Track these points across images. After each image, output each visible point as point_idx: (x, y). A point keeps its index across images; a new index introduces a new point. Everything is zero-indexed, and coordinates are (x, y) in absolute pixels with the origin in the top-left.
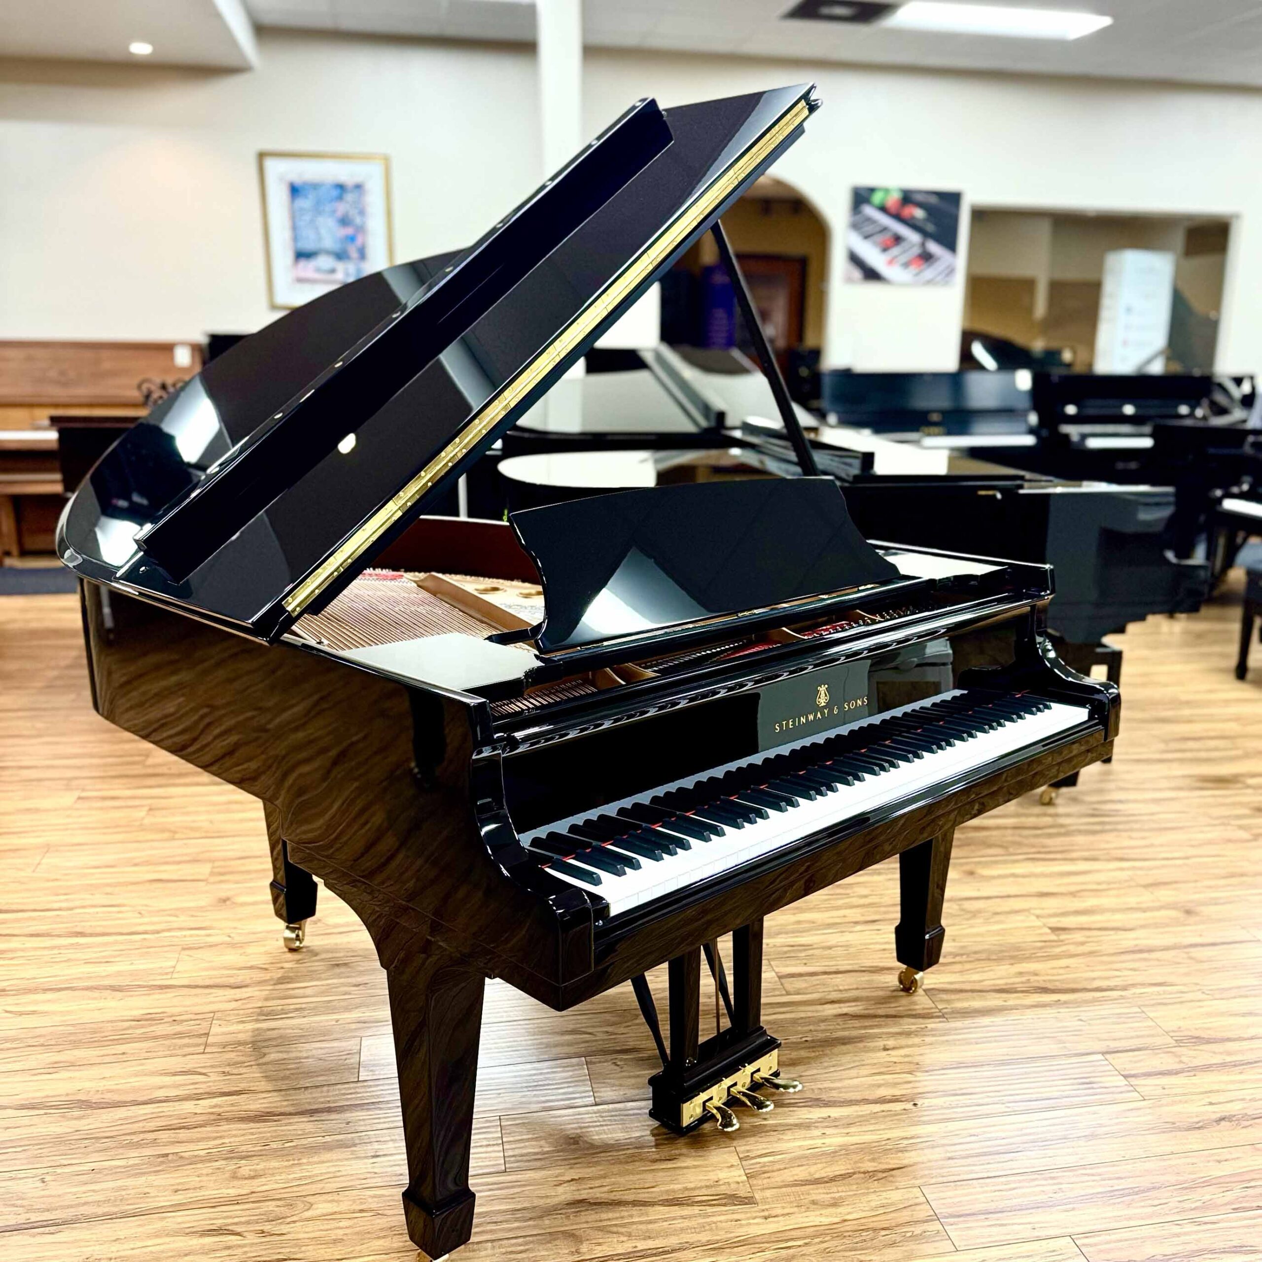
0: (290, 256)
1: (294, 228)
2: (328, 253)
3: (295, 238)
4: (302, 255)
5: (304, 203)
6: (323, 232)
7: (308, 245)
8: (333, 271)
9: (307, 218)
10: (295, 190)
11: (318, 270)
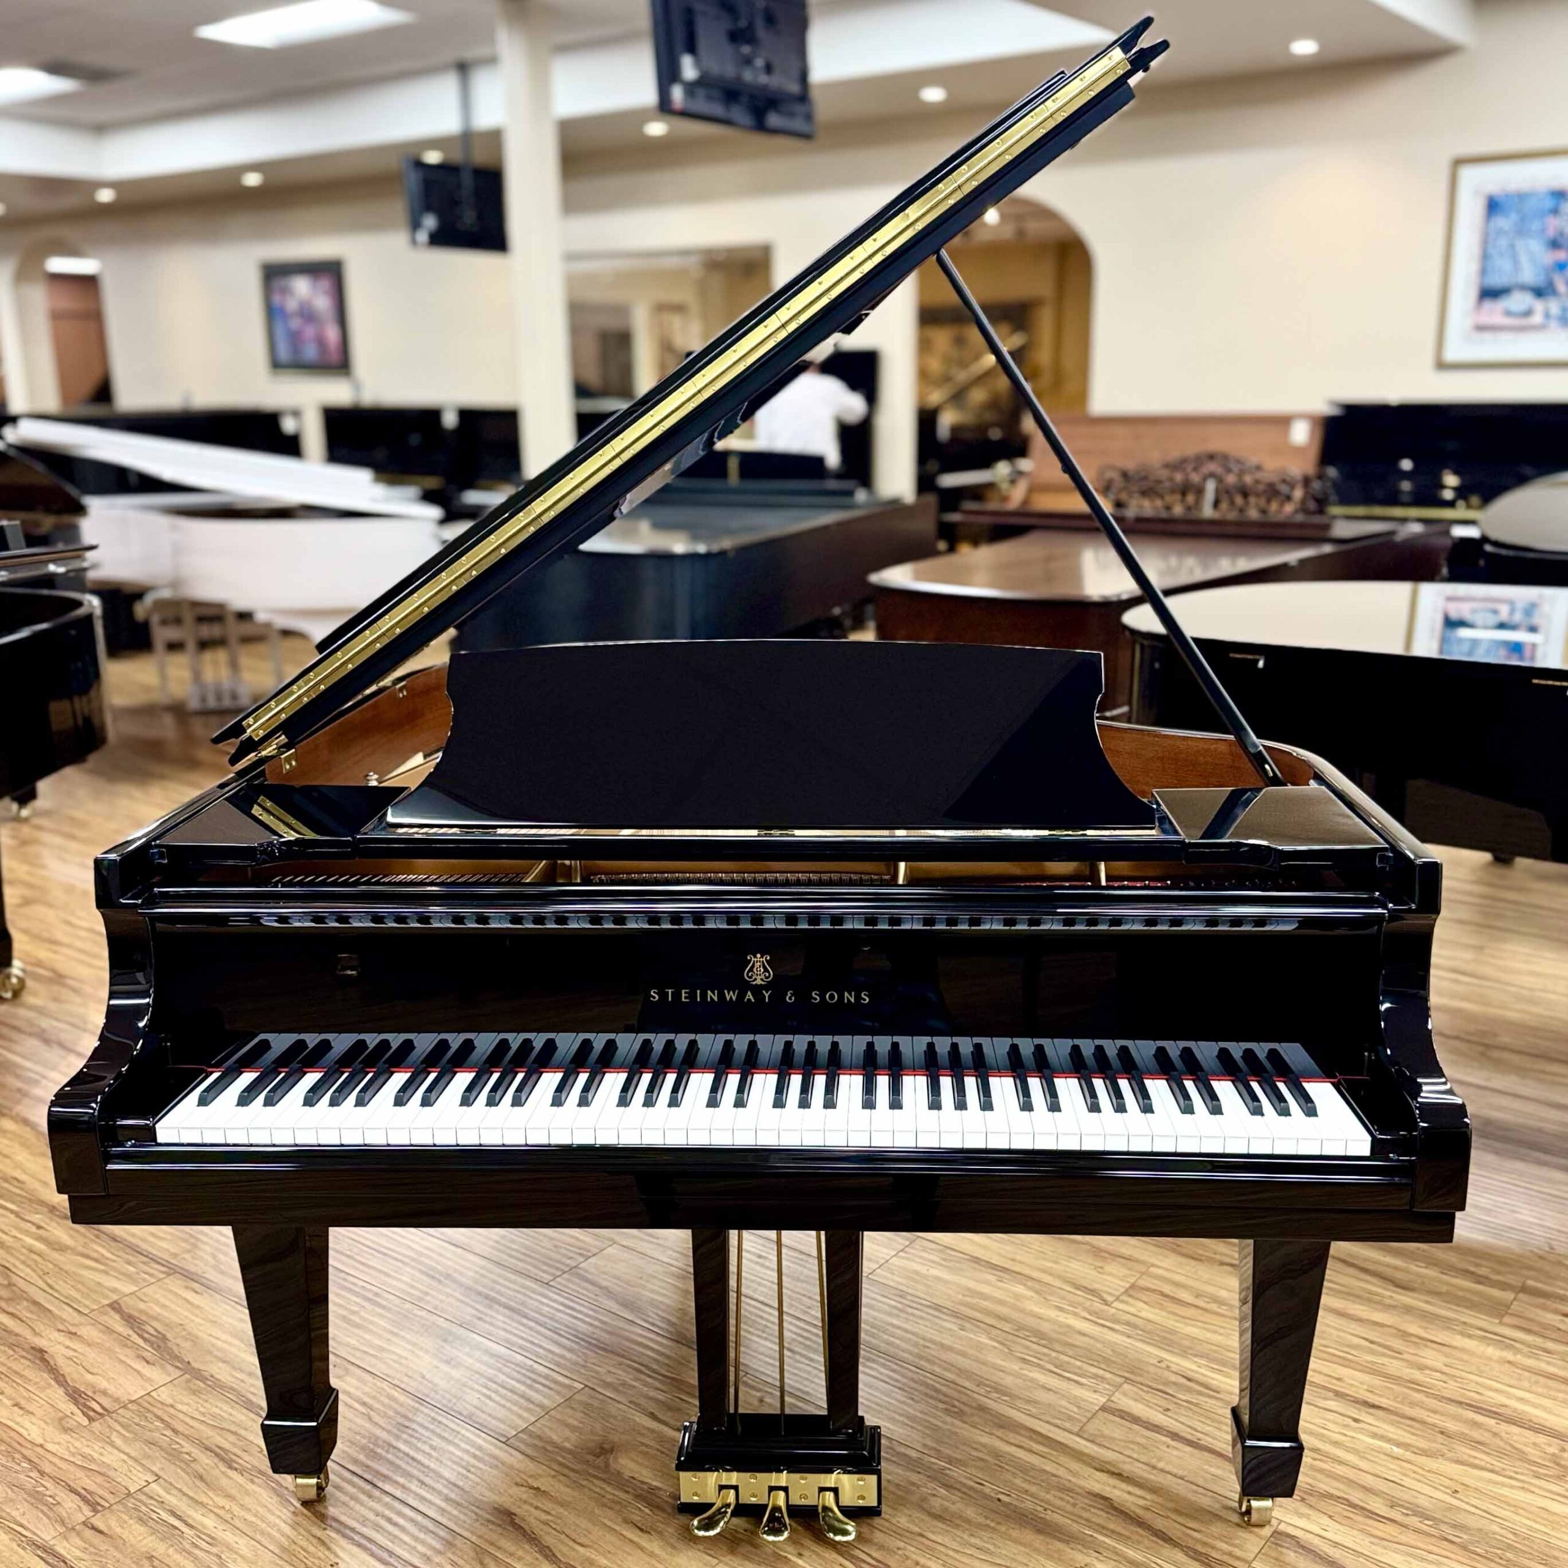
0: (1473, 293)
1: (1485, 257)
2: (1524, 288)
3: (1483, 271)
4: (1489, 294)
5: (1502, 222)
6: (1524, 259)
7: (1496, 280)
8: (1528, 313)
9: (1503, 242)
10: (1493, 206)
11: (1508, 313)
